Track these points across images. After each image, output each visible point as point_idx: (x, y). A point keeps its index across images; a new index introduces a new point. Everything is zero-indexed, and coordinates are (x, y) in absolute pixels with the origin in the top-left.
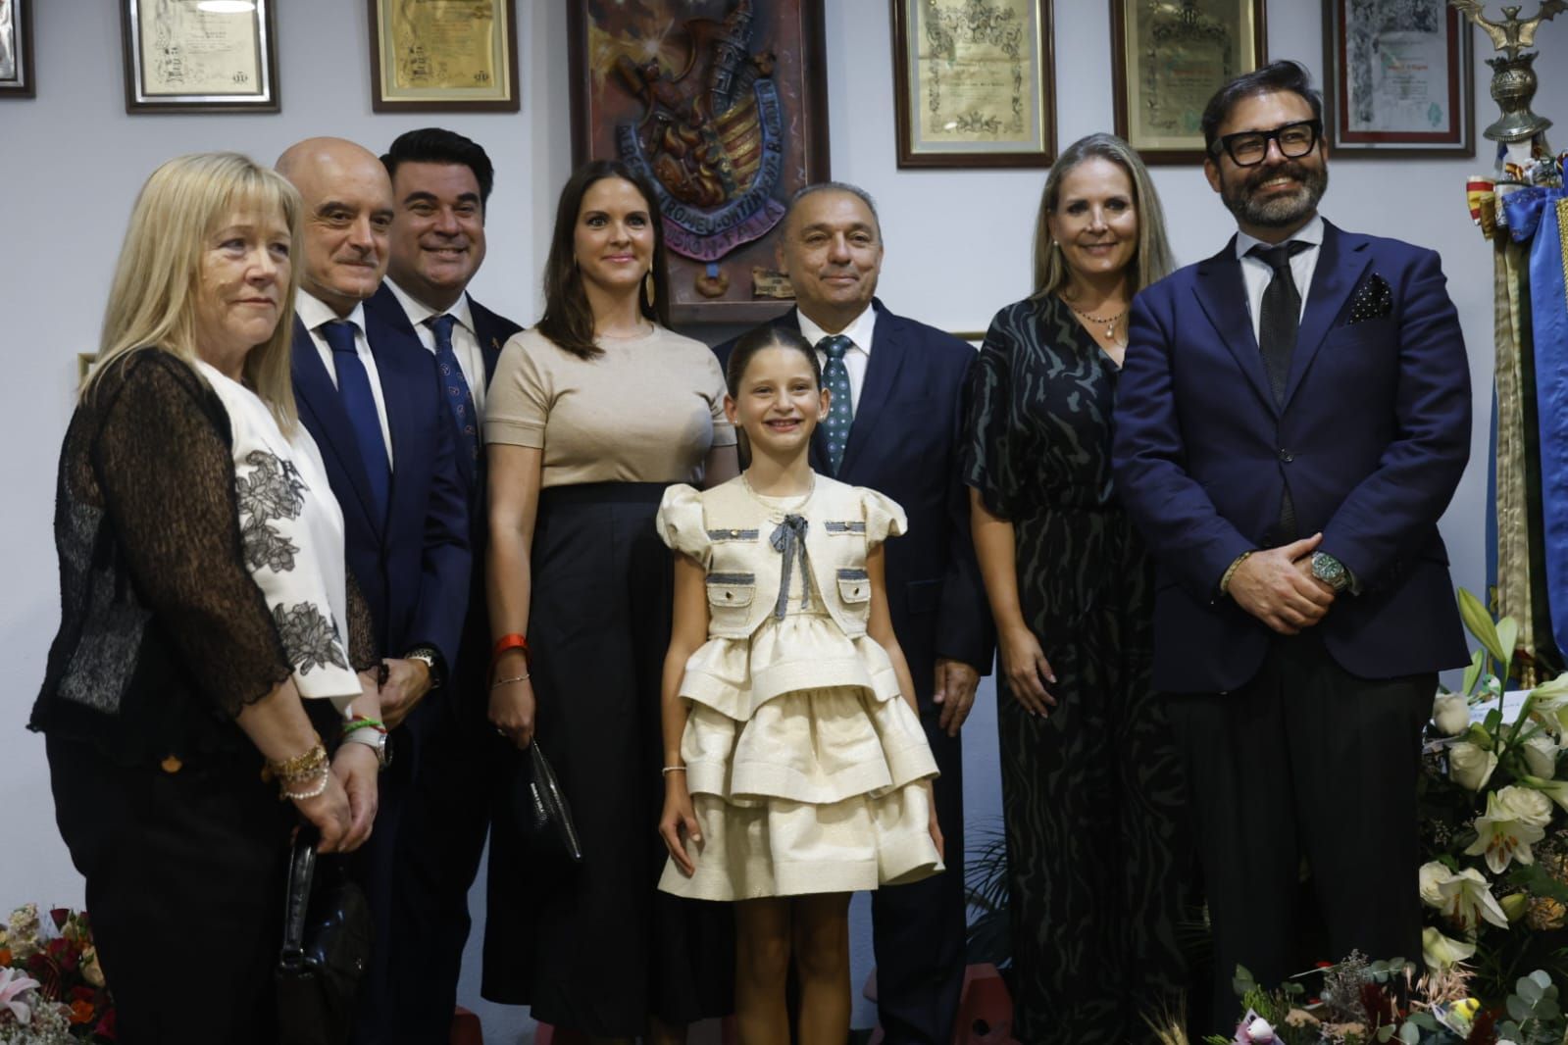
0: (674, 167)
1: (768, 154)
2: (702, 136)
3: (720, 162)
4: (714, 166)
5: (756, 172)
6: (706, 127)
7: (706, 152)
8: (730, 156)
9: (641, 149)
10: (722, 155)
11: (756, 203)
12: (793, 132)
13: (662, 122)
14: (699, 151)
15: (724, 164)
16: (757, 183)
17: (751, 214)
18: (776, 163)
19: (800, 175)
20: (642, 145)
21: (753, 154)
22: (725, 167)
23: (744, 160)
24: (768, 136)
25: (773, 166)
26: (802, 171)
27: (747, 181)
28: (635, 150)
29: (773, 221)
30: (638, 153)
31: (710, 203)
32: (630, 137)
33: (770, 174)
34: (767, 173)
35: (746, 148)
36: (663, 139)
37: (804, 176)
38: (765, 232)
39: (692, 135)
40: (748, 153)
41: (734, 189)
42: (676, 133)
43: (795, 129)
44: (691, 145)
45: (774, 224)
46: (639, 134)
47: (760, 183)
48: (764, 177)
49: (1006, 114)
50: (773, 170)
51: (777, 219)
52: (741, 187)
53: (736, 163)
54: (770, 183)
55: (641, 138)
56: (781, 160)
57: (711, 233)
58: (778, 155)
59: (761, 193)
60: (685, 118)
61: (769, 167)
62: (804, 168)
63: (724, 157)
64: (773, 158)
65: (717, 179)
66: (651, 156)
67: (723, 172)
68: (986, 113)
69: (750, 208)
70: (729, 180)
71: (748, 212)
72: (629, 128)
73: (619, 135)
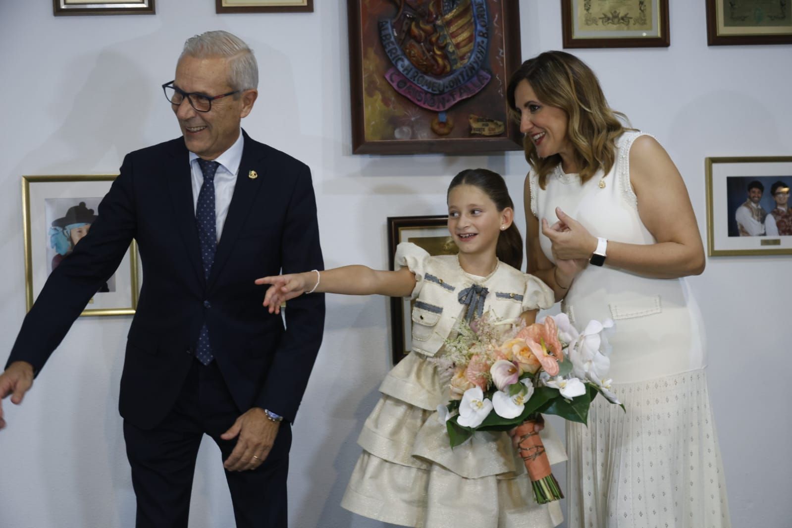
0: (416, 50)
1: (479, 39)
2: (435, 28)
3: (446, 45)
4: (443, 48)
5: (471, 51)
6: (439, 22)
7: (438, 39)
8: (454, 41)
9: (395, 37)
10: (449, 41)
11: (472, 72)
12: (495, 25)
13: (409, 18)
14: (434, 38)
15: (450, 46)
16: (472, 59)
17: (468, 80)
18: (484, 45)
19: (500, 54)
20: (396, 34)
21: (470, 39)
22: (451, 49)
23: (463, 43)
24: (479, 27)
25: (482, 47)
26: (501, 51)
27: (465, 57)
28: (391, 37)
29: (483, 84)
30: (393, 39)
31: (441, 74)
32: (387, 29)
33: (481, 52)
34: (478, 52)
35: (465, 35)
36: (409, 30)
37: (503, 54)
38: (477, 91)
39: (428, 27)
40: (467, 38)
41: (456, 63)
42: (418, 26)
43: (496, 22)
44: (428, 34)
45: (483, 86)
46: (393, 27)
47: (474, 58)
48: (477, 55)
49: (635, 13)
50: (483, 50)
51: (486, 82)
52: (462, 62)
53: (458, 46)
54: (481, 58)
55: (394, 30)
56: (488, 43)
57: (442, 93)
58: (485, 40)
59: (475, 65)
60: (425, 16)
61: (480, 48)
62: (503, 49)
63: (450, 42)
64: (483, 42)
65: (445, 57)
66: (401, 42)
67: (449, 52)
68: (622, 12)
69: (468, 76)
70: (453, 57)
71: (466, 78)
72: (387, 22)
73: (380, 27)
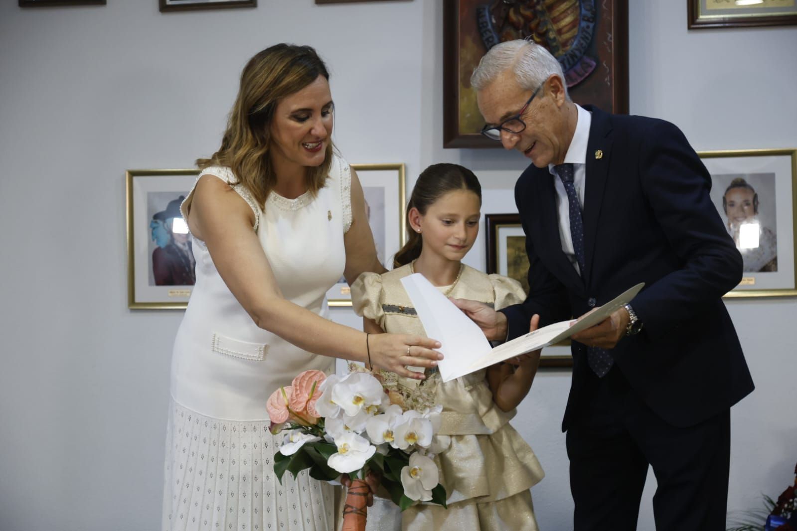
1: (584, 24)
2: (535, 14)
3: (547, 32)
4: (544, 35)
5: (574, 37)
6: (539, 8)
7: (538, 25)
8: (555, 27)
9: (492, 24)
10: (549, 26)
11: (574, 60)
12: (604, 7)
13: (506, 4)
14: (533, 24)
15: (551, 32)
16: (574, 46)
17: (570, 68)
18: (590, 31)
19: (609, 39)
20: (494, 21)
21: (573, 24)
22: (552, 35)
23: (565, 29)
24: (584, 12)
25: (587, 32)
26: (610, 35)
27: (568, 44)
28: (487, 25)
29: (586, 72)
30: (490, 27)
32: (484, 16)
33: (585, 38)
34: (582, 38)
35: (568, 20)
36: (507, 18)
37: (611, 39)
38: (579, 80)
39: (528, 13)
40: (569, 24)
41: (558, 50)
42: (517, 12)
43: (605, 5)
44: (528, 20)
45: (587, 74)
46: (491, 14)
47: (577, 45)
48: (579, 41)
50: (587, 35)
51: (590, 70)
52: (564, 49)
53: (560, 32)
54: (584, 44)
55: (493, 16)
56: (594, 27)
58: (591, 25)
59: (577, 53)
61: (584, 33)
62: (611, 33)
63: (551, 27)
64: (588, 27)
66: (499, 29)
67: (550, 39)
69: (569, 63)
70: (554, 44)
71: (568, 66)
72: (484, 9)
73: (479, 15)
